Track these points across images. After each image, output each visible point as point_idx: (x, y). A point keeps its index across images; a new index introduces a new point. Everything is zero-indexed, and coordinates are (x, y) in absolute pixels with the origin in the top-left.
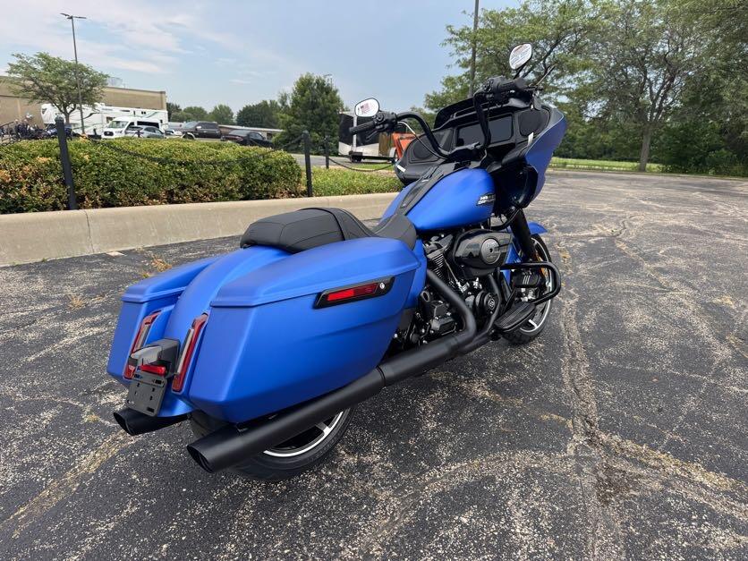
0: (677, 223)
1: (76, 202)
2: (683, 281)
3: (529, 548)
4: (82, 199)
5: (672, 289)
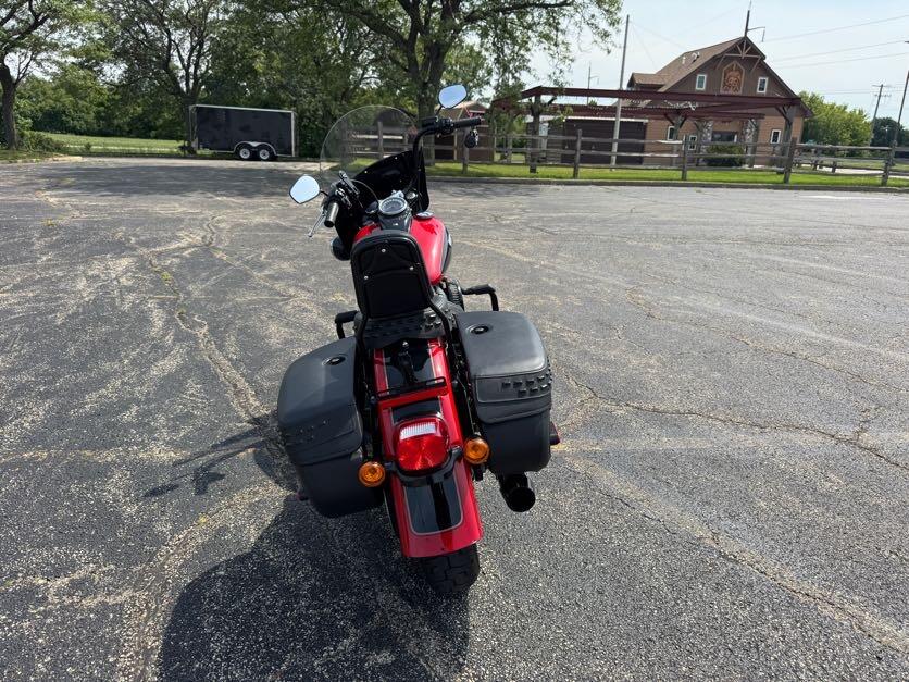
0: (262, 221)
2: (296, 286)
5: (291, 296)
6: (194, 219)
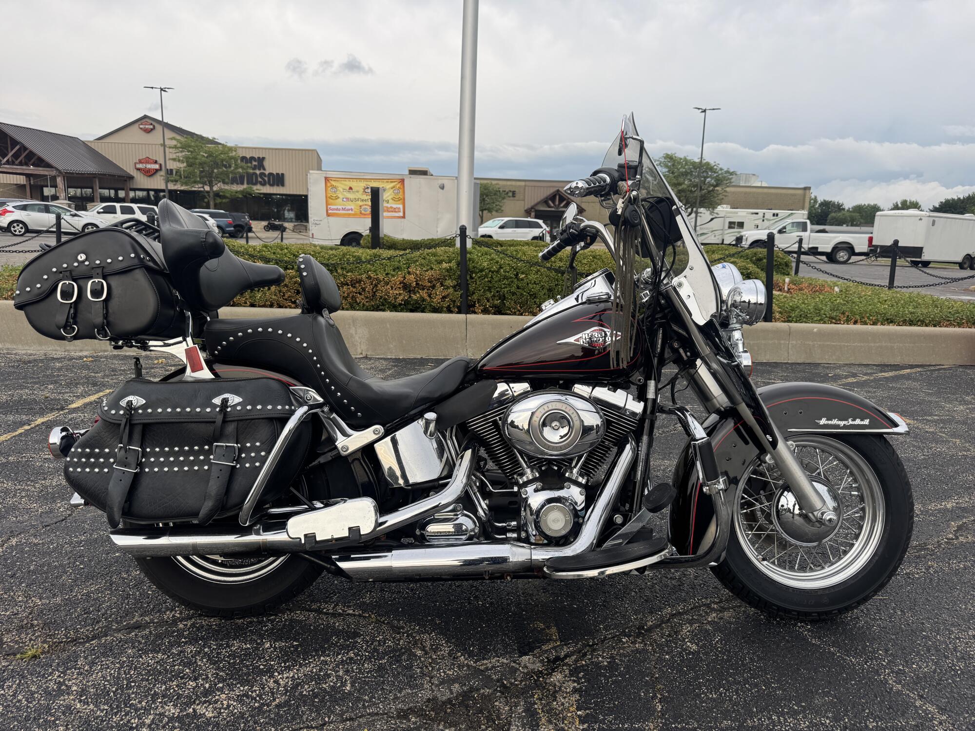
1: (467, 308)
4: (474, 306)
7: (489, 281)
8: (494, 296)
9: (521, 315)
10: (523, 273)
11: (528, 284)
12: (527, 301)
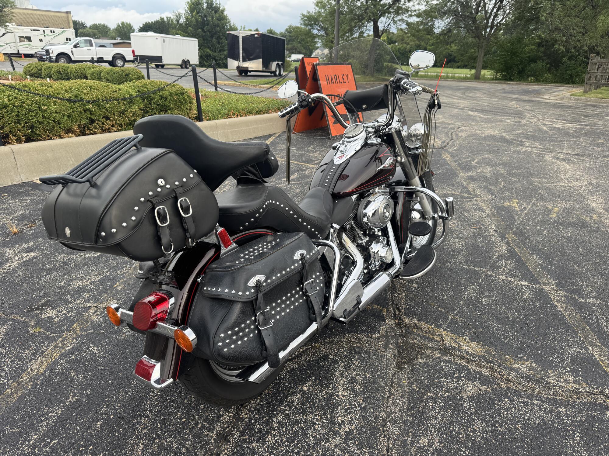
0: (492, 133)
2: (485, 188)
3: (346, 405)
4: (7, 136)
5: (476, 196)
6: (444, 128)
7: (16, 115)
8: (24, 127)
9: (51, 139)
10: (44, 105)
11: (51, 114)
12: (53, 127)
